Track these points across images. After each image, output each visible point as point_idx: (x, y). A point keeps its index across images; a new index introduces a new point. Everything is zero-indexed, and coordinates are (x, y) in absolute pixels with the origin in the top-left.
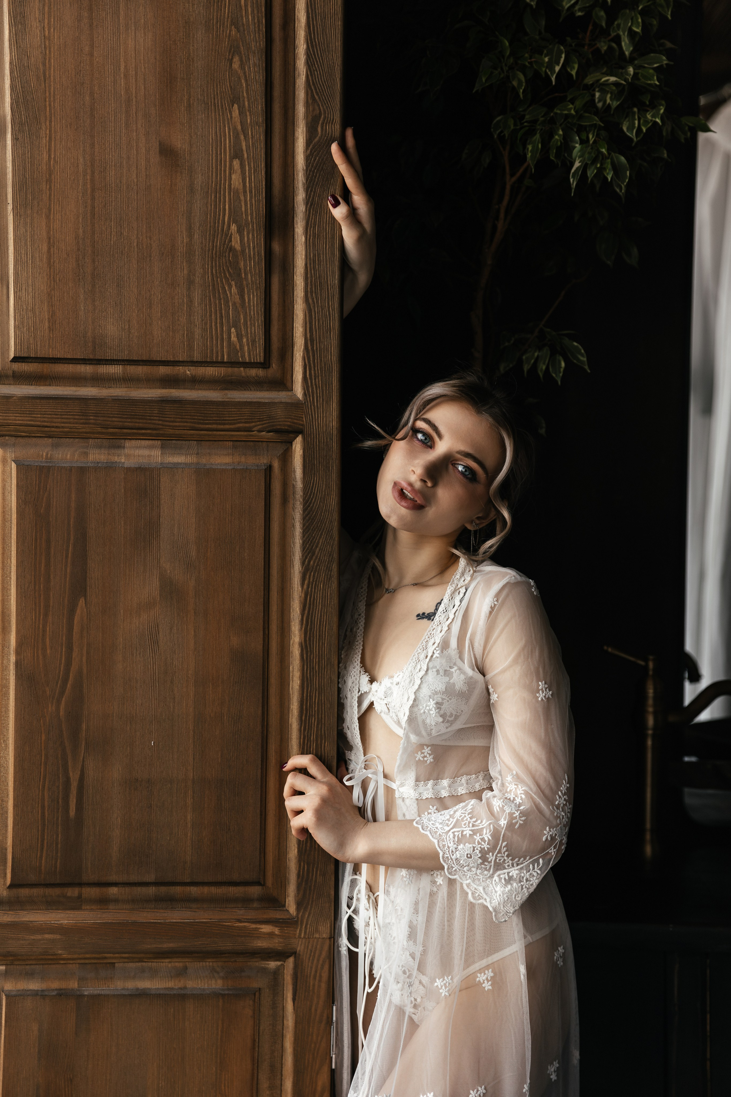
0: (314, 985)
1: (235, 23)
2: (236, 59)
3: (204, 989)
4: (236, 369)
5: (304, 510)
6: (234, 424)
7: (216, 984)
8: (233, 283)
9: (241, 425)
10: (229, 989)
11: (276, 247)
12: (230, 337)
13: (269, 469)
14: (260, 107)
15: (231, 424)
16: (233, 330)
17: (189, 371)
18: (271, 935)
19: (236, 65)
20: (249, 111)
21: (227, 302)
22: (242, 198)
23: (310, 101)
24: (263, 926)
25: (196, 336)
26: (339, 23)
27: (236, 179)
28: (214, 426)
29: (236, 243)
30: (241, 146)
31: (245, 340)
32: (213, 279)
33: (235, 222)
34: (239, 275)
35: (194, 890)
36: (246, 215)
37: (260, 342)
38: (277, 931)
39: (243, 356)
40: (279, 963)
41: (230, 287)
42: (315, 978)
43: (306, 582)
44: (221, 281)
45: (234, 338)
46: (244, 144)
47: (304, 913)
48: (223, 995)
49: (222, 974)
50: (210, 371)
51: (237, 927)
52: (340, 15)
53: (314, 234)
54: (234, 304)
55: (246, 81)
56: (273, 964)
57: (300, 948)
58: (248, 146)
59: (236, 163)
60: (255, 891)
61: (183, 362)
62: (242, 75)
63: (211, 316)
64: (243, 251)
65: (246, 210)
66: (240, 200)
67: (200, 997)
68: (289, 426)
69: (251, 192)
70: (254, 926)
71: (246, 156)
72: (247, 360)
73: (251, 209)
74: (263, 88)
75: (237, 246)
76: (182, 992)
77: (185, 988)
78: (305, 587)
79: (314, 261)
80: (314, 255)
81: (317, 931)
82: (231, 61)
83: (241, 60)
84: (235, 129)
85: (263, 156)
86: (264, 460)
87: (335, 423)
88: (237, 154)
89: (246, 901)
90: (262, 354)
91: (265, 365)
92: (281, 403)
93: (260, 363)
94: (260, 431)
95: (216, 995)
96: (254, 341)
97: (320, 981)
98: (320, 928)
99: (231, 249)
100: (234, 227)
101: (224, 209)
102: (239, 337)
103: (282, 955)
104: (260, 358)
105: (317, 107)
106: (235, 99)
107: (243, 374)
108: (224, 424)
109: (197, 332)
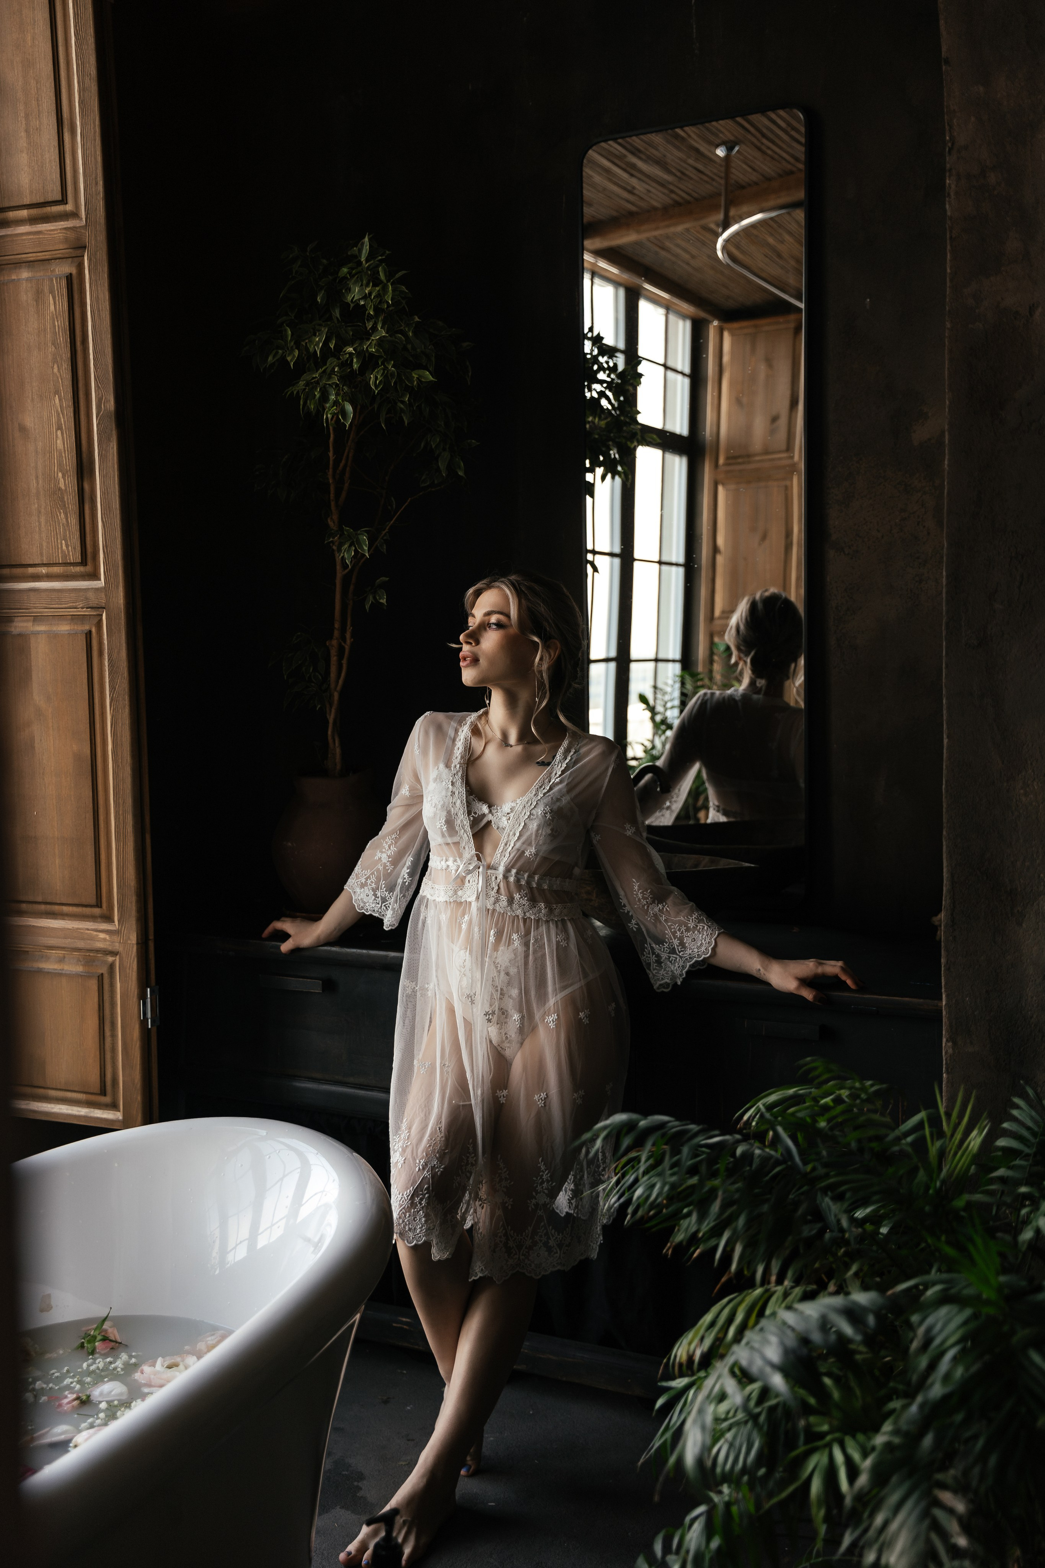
0: (129, 974)
1: (53, 344)
2: (56, 366)
3: (72, 971)
4: (69, 567)
5: (108, 661)
6: (67, 604)
7: (79, 969)
8: (62, 511)
9: (71, 604)
10: (85, 972)
11: (86, 486)
12: (62, 547)
13: (89, 633)
14: (70, 395)
15: (65, 604)
16: (63, 542)
17: (44, 570)
18: (105, 940)
19: (56, 370)
20: (64, 398)
21: (59, 524)
22: (64, 455)
23: (97, 388)
24: (100, 934)
25: (44, 547)
26: (109, 336)
27: (59, 442)
28: (57, 606)
29: (62, 485)
30: (61, 422)
31: (70, 548)
32: (51, 510)
33: (61, 471)
34: (65, 505)
35: (65, 909)
36: (66, 466)
37: (79, 548)
38: (107, 937)
39: (70, 559)
40: (114, 958)
41: (60, 513)
42: (129, 969)
43: (112, 709)
44: (56, 510)
45: (64, 547)
46: (62, 420)
47: (122, 927)
48: (81, 976)
49: (82, 963)
50: (56, 570)
51: (87, 933)
52: (109, 331)
53: (104, 475)
54: (63, 525)
55: (61, 379)
56: (110, 959)
57: (121, 949)
58: (64, 421)
59: (59, 432)
60: (97, 911)
61: (38, 564)
62: (59, 375)
63: (51, 533)
64: (66, 489)
65: (66, 463)
66: (62, 457)
67: (70, 976)
68: (97, 604)
69: (68, 451)
70: (95, 933)
71: (64, 428)
72: (72, 562)
73: (69, 463)
74: (71, 383)
75: (63, 488)
76: (60, 972)
77: (63, 969)
78: (112, 711)
79: (105, 493)
80: (105, 490)
81: (129, 939)
82: (53, 368)
83: (58, 367)
84: (57, 411)
85: (73, 426)
86: (87, 628)
87: (122, 601)
88: (59, 428)
89: (92, 918)
90: (80, 557)
91: (84, 562)
92: (92, 588)
93: (79, 563)
94: (82, 608)
95: (78, 975)
96: (75, 548)
97: (132, 971)
98: (131, 937)
99: (60, 489)
100: (60, 475)
101: (54, 463)
102: (67, 546)
103: (114, 953)
104: (79, 560)
105: (100, 392)
106: (57, 392)
107: (73, 571)
108: (62, 604)
109: (44, 544)
